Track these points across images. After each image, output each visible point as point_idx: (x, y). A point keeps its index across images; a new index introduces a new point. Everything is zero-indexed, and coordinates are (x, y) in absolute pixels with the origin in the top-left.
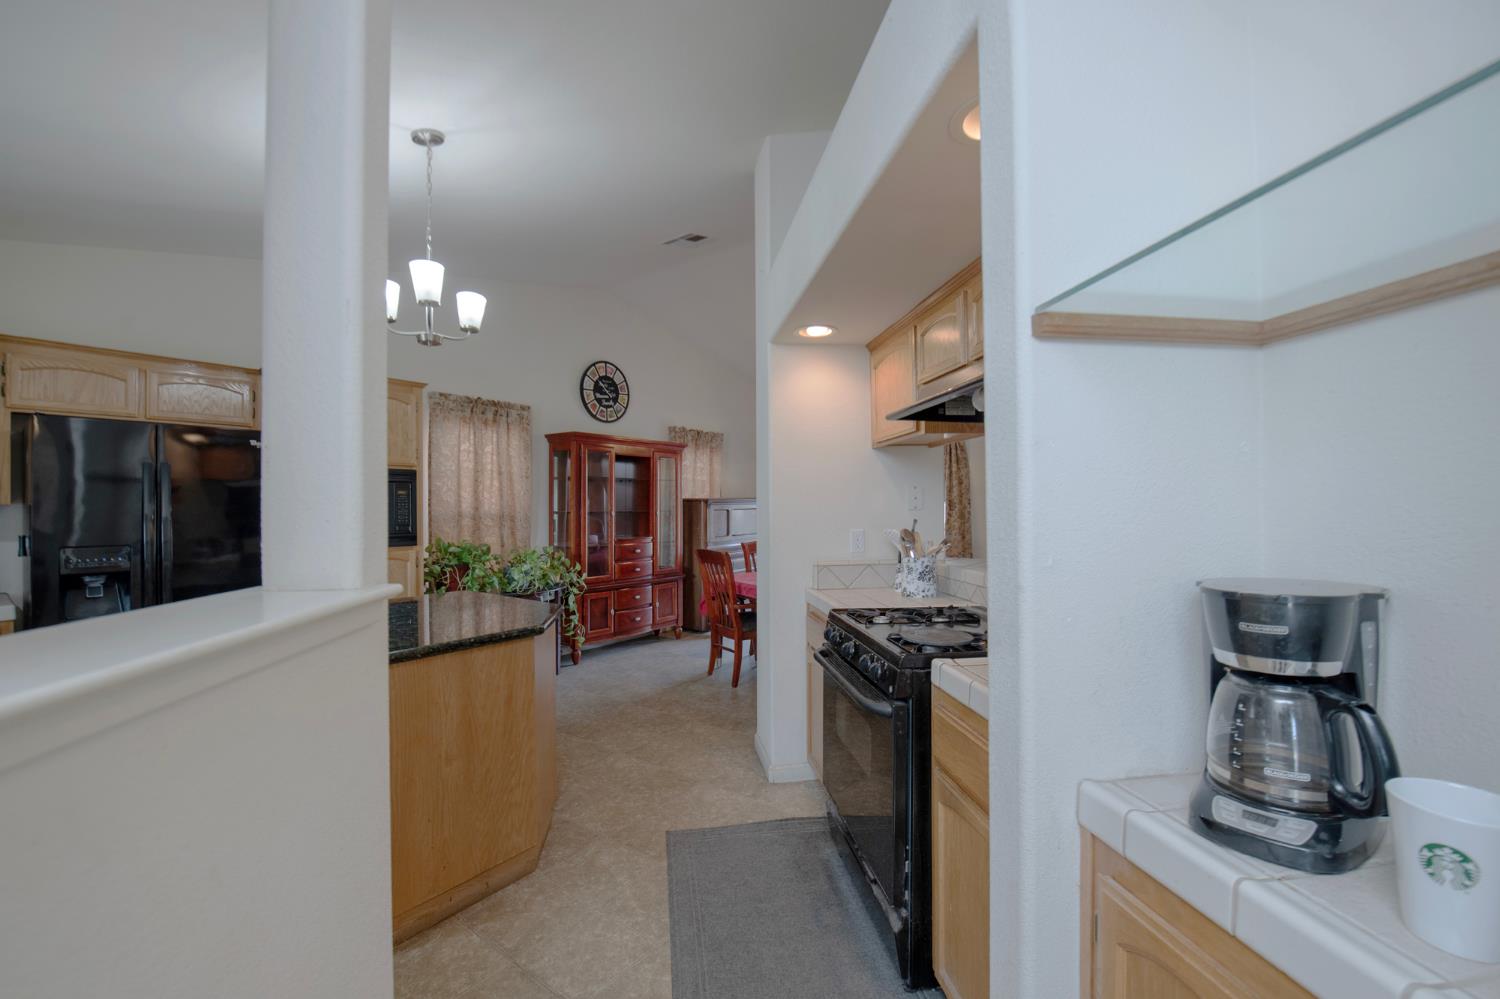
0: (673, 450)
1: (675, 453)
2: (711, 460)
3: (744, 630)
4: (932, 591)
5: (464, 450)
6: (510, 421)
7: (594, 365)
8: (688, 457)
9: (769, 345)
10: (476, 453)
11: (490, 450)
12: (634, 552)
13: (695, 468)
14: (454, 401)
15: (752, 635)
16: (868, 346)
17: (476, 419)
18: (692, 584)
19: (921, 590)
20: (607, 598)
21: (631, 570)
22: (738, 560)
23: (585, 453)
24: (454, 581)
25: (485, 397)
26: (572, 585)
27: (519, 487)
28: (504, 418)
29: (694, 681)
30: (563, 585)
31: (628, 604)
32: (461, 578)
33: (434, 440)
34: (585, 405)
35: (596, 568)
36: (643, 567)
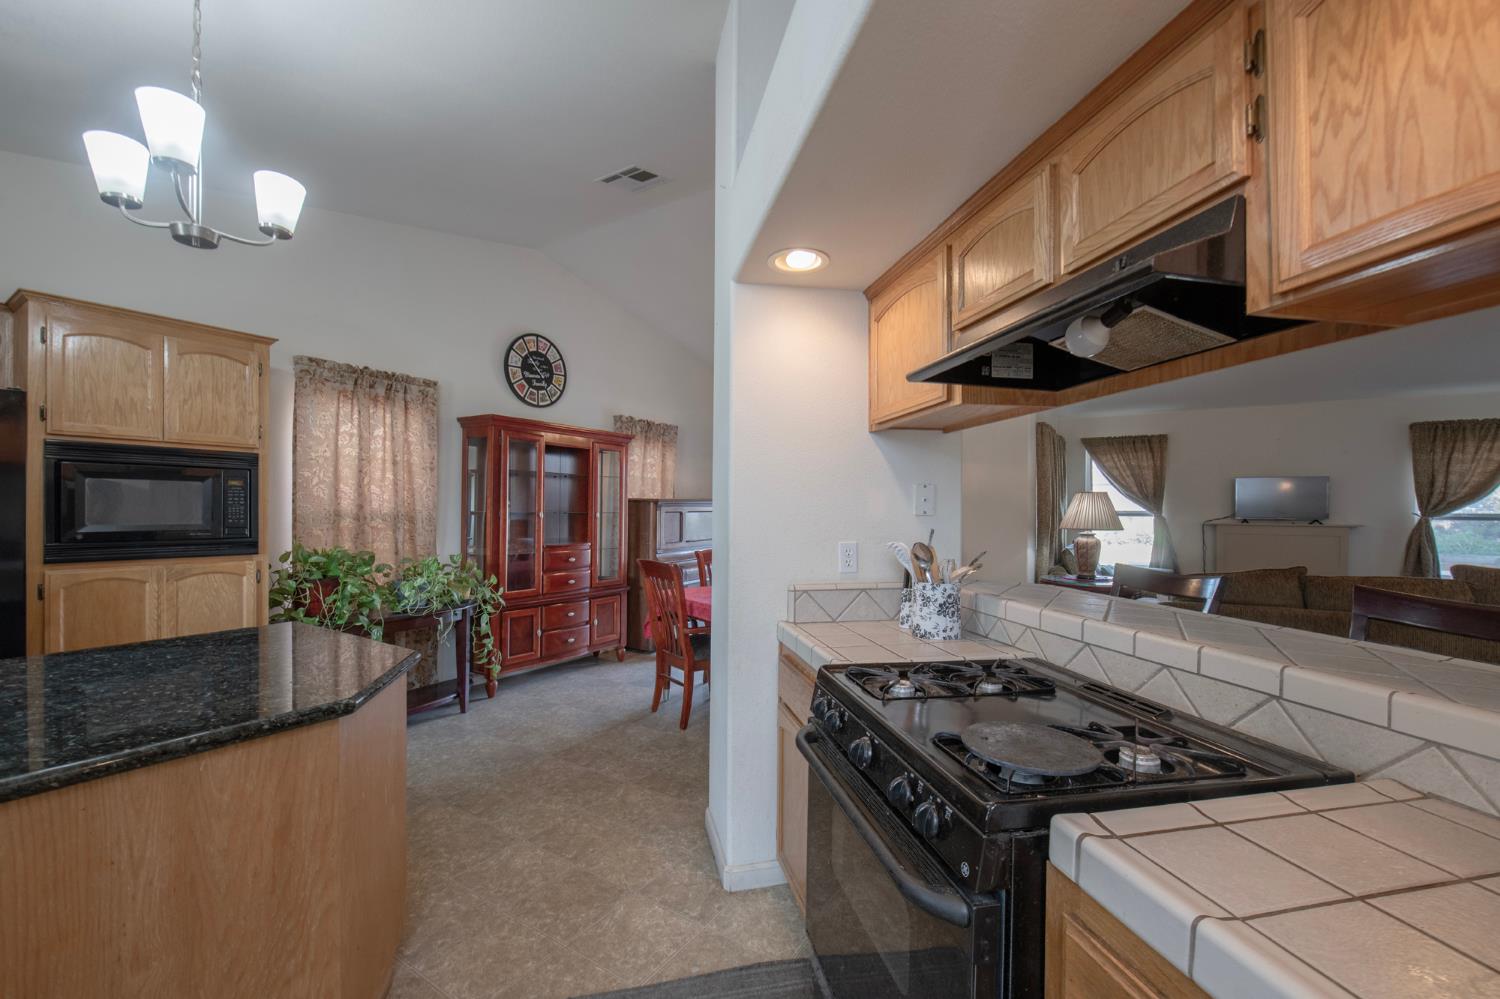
0: (617, 441)
1: (619, 445)
2: (664, 455)
3: (696, 658)
4: (956, 631)
5: (345, 432)
6: (408, 399)
7: (522, 337)
8: (636, 452)
9: (732, 284)
10: (361, 437)
11: (381, 433)
12: (567, 561)
13: (644, 465)
14: (330, 369)
15: (704, 664)
16: (866, 292)
17: (361, 396)
18: (638, 597)
19: (942, 628)
20: (532, 616)
21: (564, 581)
22: (692, 570)
23: (506, 439)
24: (316, 601)
25: (374, 367)
26: (485, 602)
27: (421, 481)
28: (401, 395)
29: (636, 719)
30: (475, 601)
31: (558, 624)
32: (326, 595)
33: (300, 419)
34: (511, 385)
35: (521, 579)
36: (578, 579)
